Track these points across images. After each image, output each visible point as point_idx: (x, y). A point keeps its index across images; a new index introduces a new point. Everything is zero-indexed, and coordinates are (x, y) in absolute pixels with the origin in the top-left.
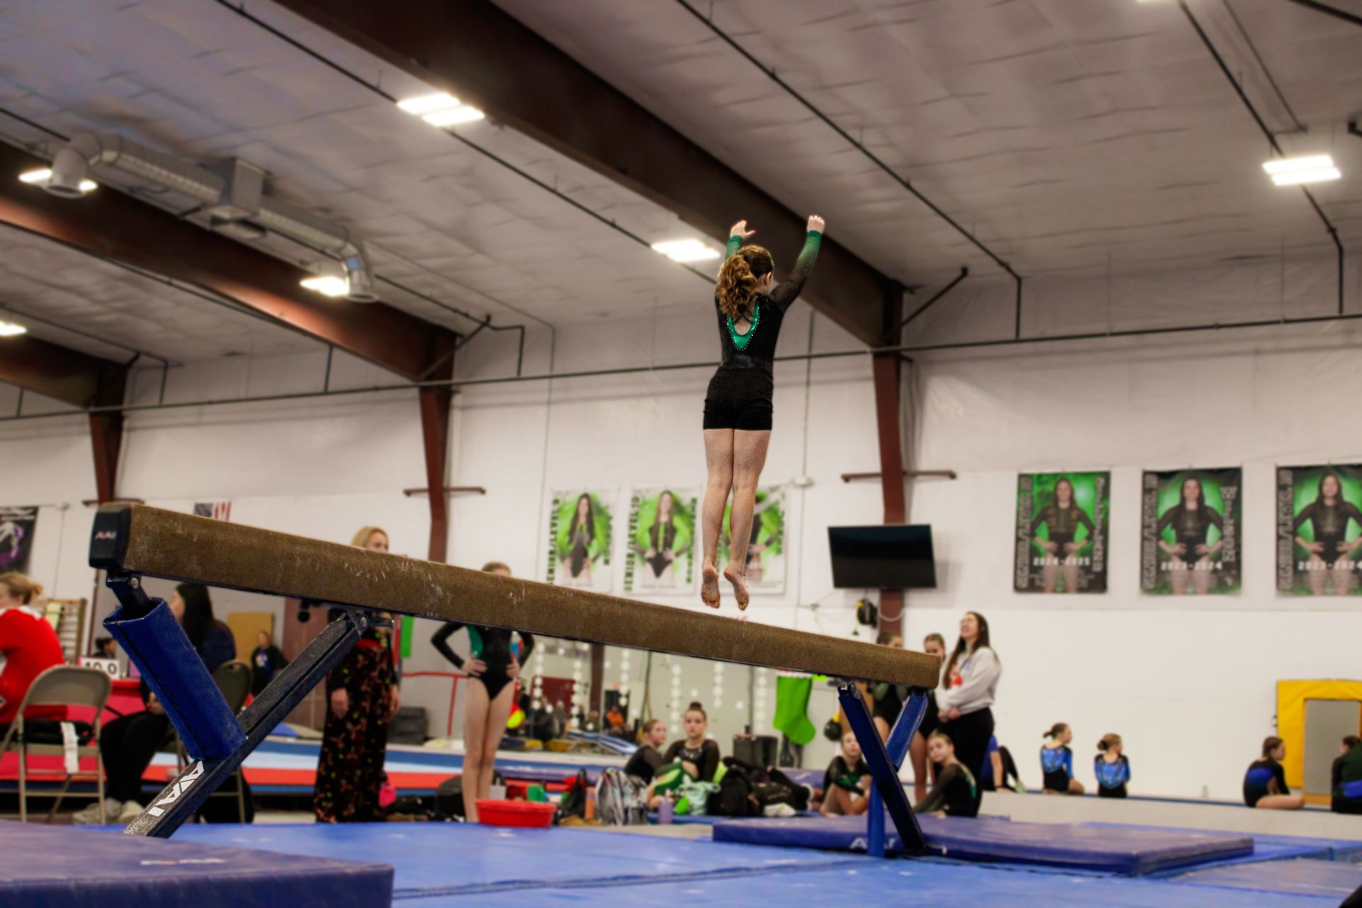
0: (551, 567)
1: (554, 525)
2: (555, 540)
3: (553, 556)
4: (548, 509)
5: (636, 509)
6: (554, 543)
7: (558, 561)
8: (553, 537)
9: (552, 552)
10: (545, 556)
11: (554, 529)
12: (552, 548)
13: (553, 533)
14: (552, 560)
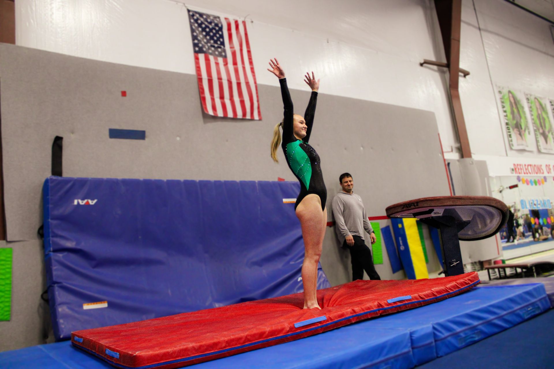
0: (509, 133)
1: (503, 107)
2: (506, 116)
3: (508, 126)
4: (498, 96)
5: (530, 105)
6: (506, 118)
7: (511, 130)
8: (505, 114)
9: (507, 124)
10: (504, 127)
11: (505, 109)
12: (507, 121)
13: (505, 112)
14: (508, 128)
